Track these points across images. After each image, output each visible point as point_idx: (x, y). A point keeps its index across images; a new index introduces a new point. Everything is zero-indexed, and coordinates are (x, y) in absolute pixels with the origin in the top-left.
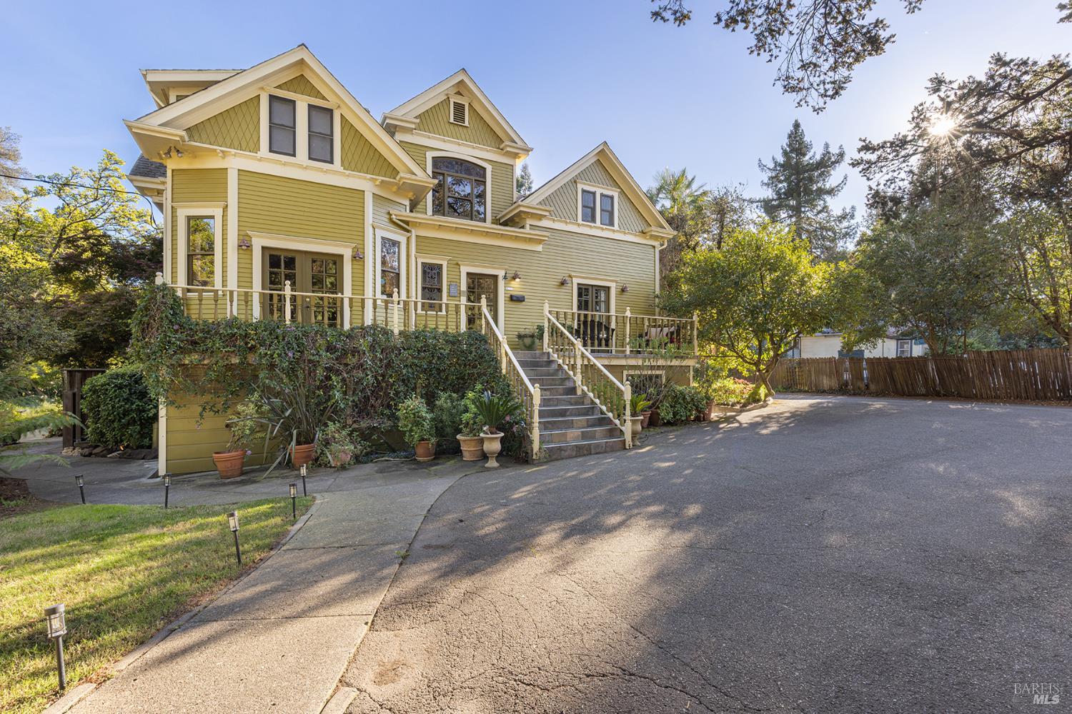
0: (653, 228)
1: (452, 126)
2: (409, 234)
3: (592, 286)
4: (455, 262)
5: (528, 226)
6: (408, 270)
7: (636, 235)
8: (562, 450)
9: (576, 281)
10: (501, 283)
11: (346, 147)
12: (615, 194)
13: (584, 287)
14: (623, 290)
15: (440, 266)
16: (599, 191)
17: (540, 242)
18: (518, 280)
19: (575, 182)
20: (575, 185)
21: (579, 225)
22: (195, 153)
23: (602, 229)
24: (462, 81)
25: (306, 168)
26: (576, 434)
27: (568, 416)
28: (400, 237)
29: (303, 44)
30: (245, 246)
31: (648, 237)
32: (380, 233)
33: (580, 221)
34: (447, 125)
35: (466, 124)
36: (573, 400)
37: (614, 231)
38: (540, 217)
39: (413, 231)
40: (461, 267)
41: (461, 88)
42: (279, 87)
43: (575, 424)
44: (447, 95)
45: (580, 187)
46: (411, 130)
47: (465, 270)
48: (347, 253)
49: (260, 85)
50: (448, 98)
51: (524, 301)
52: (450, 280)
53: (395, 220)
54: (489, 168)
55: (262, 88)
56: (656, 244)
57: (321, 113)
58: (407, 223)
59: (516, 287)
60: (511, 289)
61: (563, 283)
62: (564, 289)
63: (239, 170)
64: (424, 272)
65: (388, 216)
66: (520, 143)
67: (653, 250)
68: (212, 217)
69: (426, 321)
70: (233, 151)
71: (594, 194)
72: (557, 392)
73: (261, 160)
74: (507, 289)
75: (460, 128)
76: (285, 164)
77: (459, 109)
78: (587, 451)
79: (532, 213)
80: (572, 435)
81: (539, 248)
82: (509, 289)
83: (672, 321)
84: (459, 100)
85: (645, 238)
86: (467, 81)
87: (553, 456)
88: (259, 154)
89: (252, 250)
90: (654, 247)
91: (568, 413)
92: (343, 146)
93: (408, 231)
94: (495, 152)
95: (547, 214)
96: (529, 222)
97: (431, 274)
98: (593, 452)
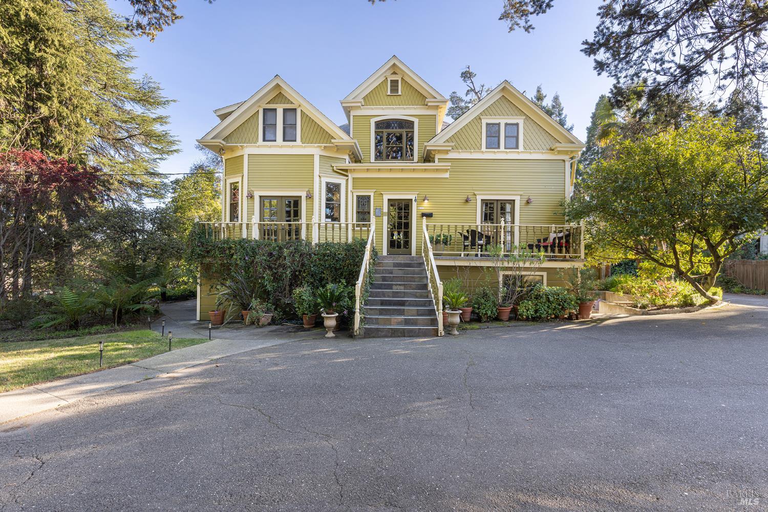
0: (563, 145)
1: (389, 97)
2: (347, 178)
3: (497, 200)
4: (379, 193)
5: (436, 160)
6: (347, 201)
7: (542, 153)
8: (378, 331)
9: (479, 198)
10: (414, 204)
11: (304, 129)
12: (520, 121)
13: (489, 202)
14: (528, 202)
15: (369, 197)
16: (502, 123)
17: (446, 170)
18: (426, 201)
19: (480, 119)
20: (479, 121)
21: (483, 152)
22: (232, 149)
23: (506, 152)
24: (394, 64)
25: (282, 147)
26: (400, 320)
27: (407, 306)
28: (341, 180)
29: (277, 75)
30: (250, 196)
31: (556, 153)
32: (325, 180)
33: (484, 148)
34: (386, 98)
35: (400, 93)
36: (418, 294)
37: (518, 152)
38: (447, 152)
39: (350, 175)
40: (384, 196)
41: (394, 70)
42: (269, 103)
43: (406, 313)
44: (385, 76)
45: (484, 122)
46: (359, 107)
47: (386, 197)
48: (303, 194)
49: (259, 104)
50: (387, 78)
51: (432, 216)
52: (375, 205)
53: (335, 170)
54: (416, 121)
55: (260, 106)
56: (566, 158)
57: (290, 112)
58: (346, 170)
59: (426, 206)
60: (423, 208)
61: (467, 201)
62: (468, 206)
63: (249, 155)
64: (358, 202)
65: (332, 168)
66: (439, 98)
67: (563, 164)
68: (238, 182)
69: (361, 234)
70: (245, 145)
71: (499, 124)
72: (410, 287)
73: (258, 147)
74: (419, 208)
75: (395, 97)
76: (271, 147)
77: (394, 84)
78: (401, 333)
79: (439, 150)
80: (395, 320)
81: (447, 175)
82: (420, 208)
83: (559, 228)
84: (394, 78)
85: (554, 154)
86: (397, 63)
87: (369, 334)
88: (258, 144)
89: (254, 199)
90: (564, 161)
91: (407, 304)
92: (302, 129)
93: (347, 176)
94: (421, 108)
95: (450, 148)
96: (437, 157)
97: (363, 203)
98: (406, 335)
